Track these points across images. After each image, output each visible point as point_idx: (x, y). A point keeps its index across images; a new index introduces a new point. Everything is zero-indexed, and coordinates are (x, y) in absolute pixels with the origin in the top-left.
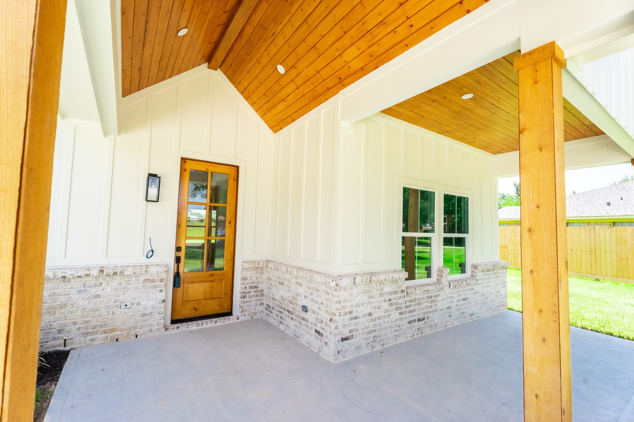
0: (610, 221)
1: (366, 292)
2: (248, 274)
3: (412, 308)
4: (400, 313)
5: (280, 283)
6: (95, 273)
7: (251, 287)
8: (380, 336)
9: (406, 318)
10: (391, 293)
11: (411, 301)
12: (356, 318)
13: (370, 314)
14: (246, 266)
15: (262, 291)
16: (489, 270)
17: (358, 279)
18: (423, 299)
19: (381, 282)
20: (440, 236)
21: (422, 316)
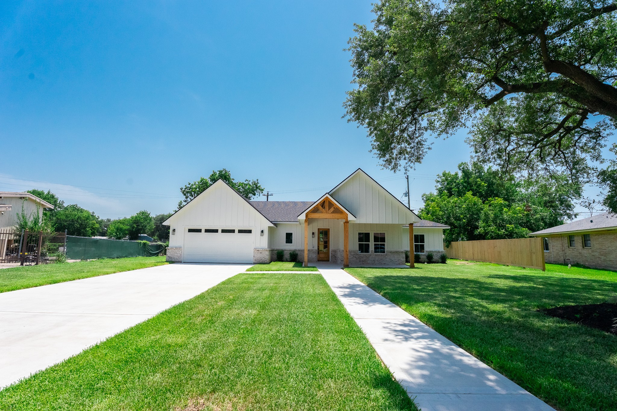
10: (353, 254)
18: (364, 257)
20: (372, 244)
21: (363, 260)
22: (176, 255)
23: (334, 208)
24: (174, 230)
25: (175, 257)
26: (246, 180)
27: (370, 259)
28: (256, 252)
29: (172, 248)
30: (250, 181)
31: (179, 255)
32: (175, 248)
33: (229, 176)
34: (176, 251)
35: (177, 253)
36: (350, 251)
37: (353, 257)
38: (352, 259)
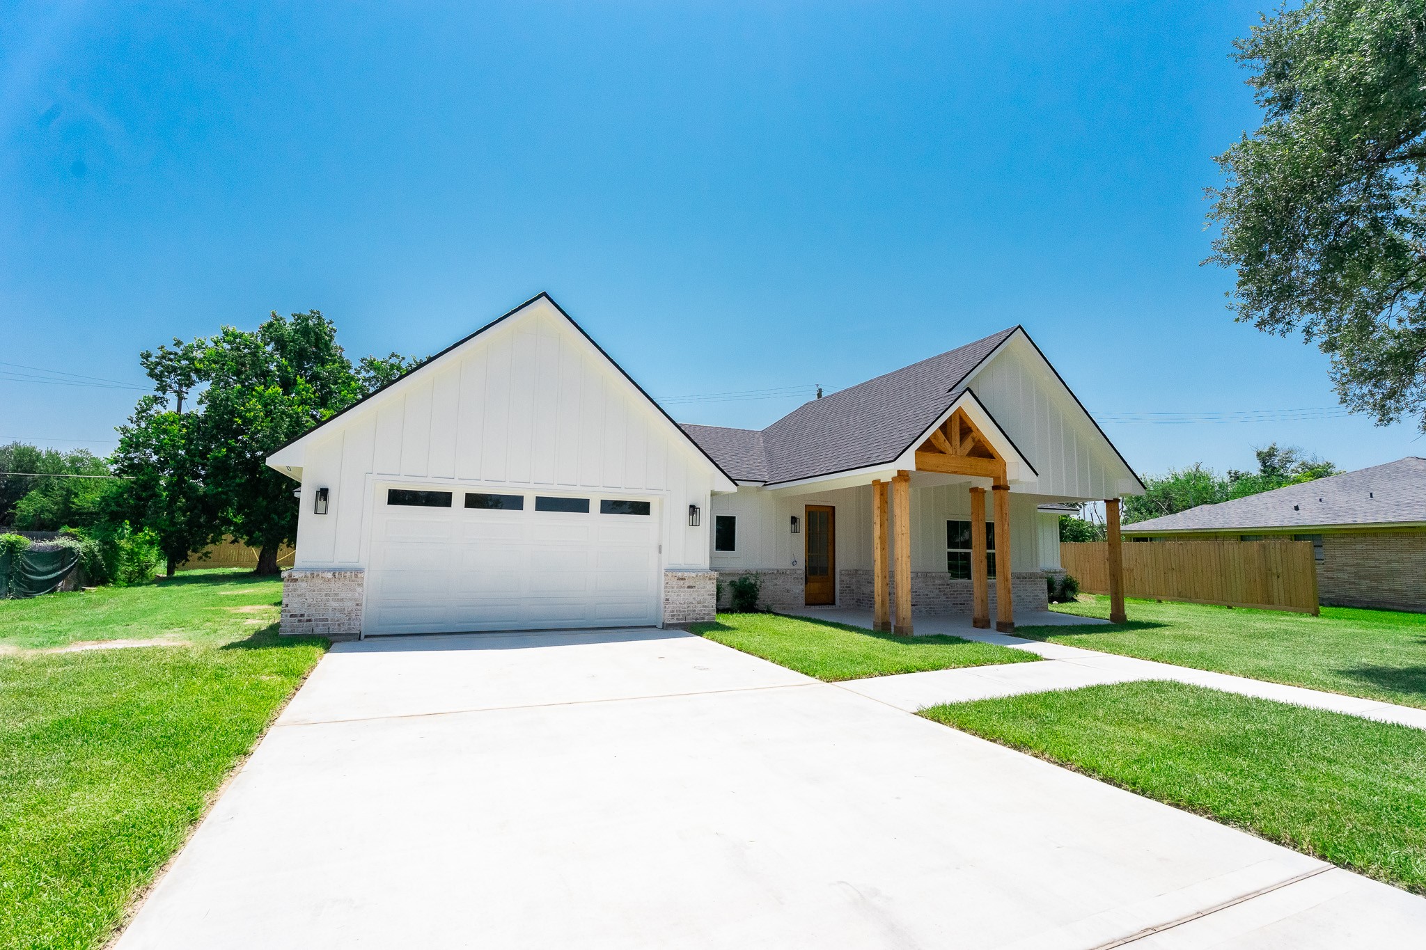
0: (1238, 534)
1: (924, 582)
2: (844, 578)
3: (955, 596)
4: (947, 598)
5: (868, 582)
7: (847, 587)
8: (934, 608)
9: (951, 601)
10: (940, 585)
11: (954, 591)
12: (919, 595)
13: (927, 595)
14: (843, 572)
15: (853, 590)
16: (1026, 578)
17: (919, 574)
18: (963, 591)
19: (933, 578)
21: (962, 602)
22: (335, 605)
23: (974, 440)
24: (323, 493)
25: (330, 615)
26: (393, 355)
28: (674, 582)
29: (313, 573)
30: (403, 358)
31: (349, 605)
32: (330, 575)
33: (331, 337)
34: (336, 586)
35: (343, 595)
36: (934, 574)
37: (940, 591)
38: (937, 598)
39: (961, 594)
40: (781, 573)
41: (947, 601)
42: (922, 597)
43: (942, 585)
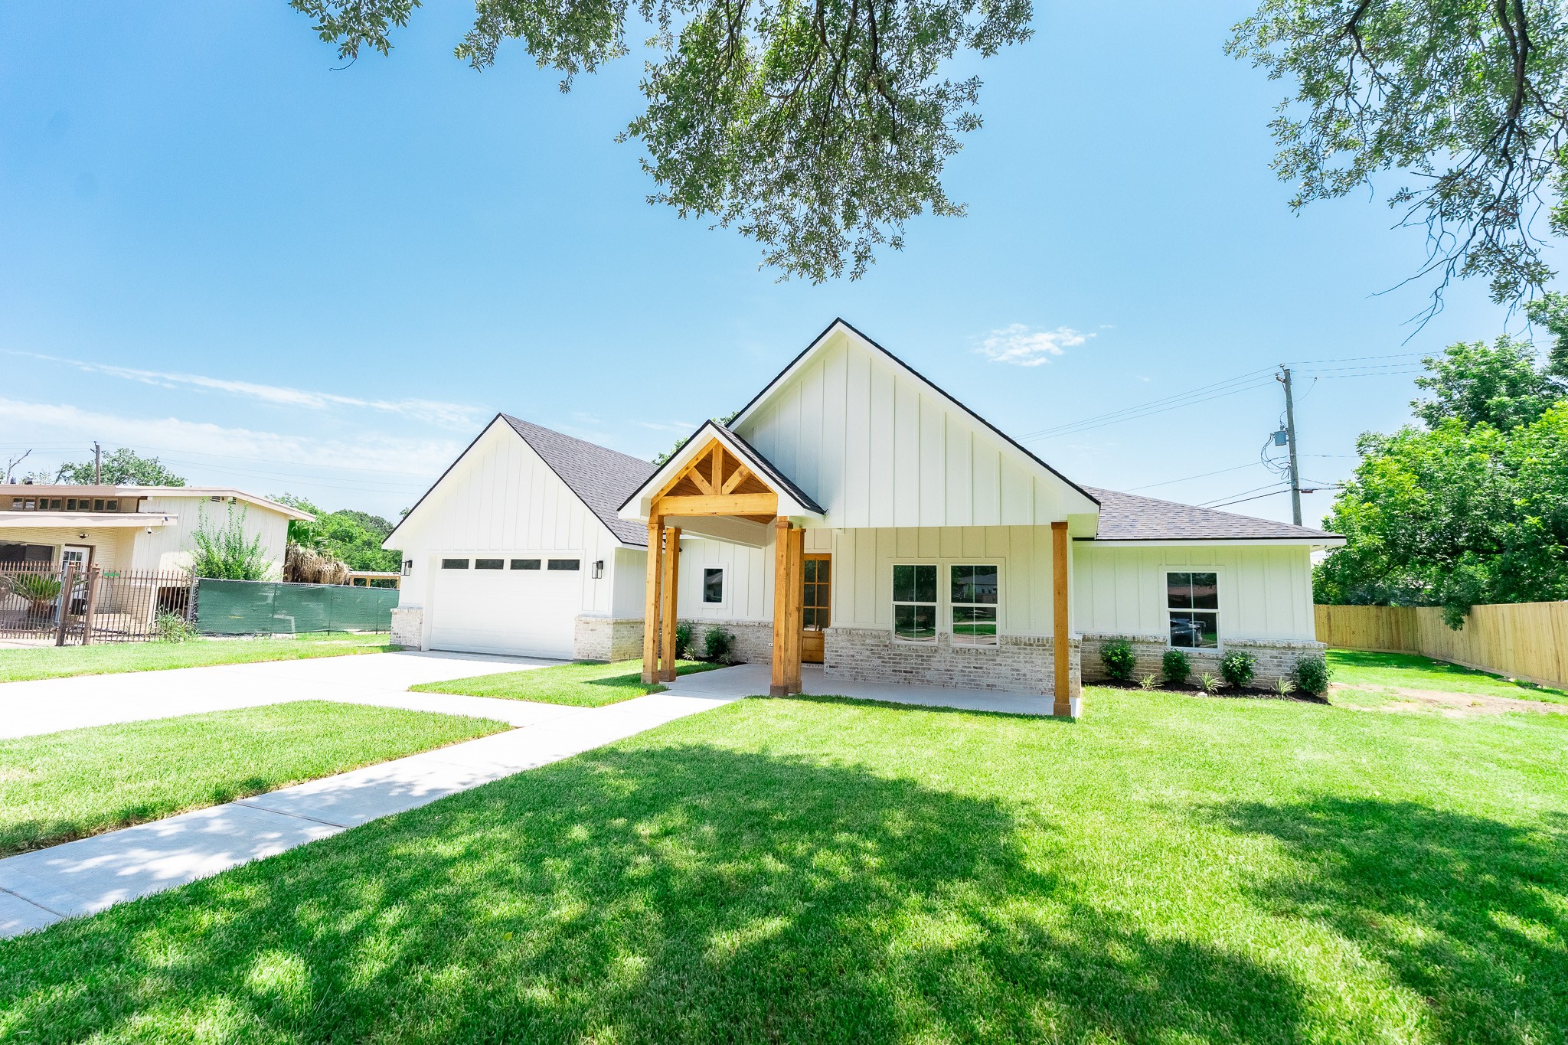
3: (897, 661)
4: (883, 662)
6: (757, 624)
8: (864, 673)
9: (890, 667)
10: (873, 645)
11: (895, 655)
13: (853, 656)
18: (911, 656)
20: (944, 605)
21: (909, 669)
22: (409, 629)
24: (410, 564)
25: (407, 635)
27: (934, 665)
28: (581, 626)
29: (402, 611)
31: (415, 629)
32: (407, 612)
34: (410, 618)
35: (412, 623)
36: (861, 632)
37: (873, 653)
38: (866, 661)
39: (906, 659)
40: (762, 626)
41: (884, 666)
42: (845, 658)
43: (876, 645)
